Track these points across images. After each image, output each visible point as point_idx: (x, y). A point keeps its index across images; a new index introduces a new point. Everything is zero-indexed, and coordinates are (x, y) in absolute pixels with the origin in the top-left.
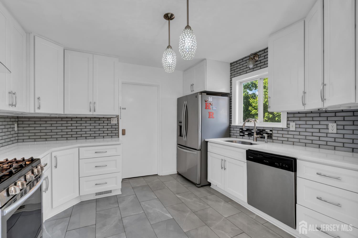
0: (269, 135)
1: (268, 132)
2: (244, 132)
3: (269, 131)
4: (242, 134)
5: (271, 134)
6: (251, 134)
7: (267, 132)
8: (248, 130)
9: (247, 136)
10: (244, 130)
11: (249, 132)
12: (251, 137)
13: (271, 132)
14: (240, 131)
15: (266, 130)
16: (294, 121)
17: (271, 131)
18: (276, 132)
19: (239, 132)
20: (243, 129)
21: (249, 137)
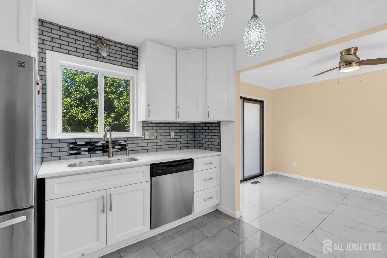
0: (123, 146)
1: (122, 143)
2: (80, 148)
3: (123, 141)
4: (76, 152)
5: (125, 145)
6: (95, 148)
7: (120, 143)
8: (87, 144)
9: (88, 153)
10: (79, 145)
11: (90, 147)
12: (95, 153)
13: (125, 143)
14: (71, 148)
15: (119, 142)
16: (148, 130)
17: (125, 141)
18: (131, 142)
19: (67, 149)
20: (78, 143)
21: (91, 154)
